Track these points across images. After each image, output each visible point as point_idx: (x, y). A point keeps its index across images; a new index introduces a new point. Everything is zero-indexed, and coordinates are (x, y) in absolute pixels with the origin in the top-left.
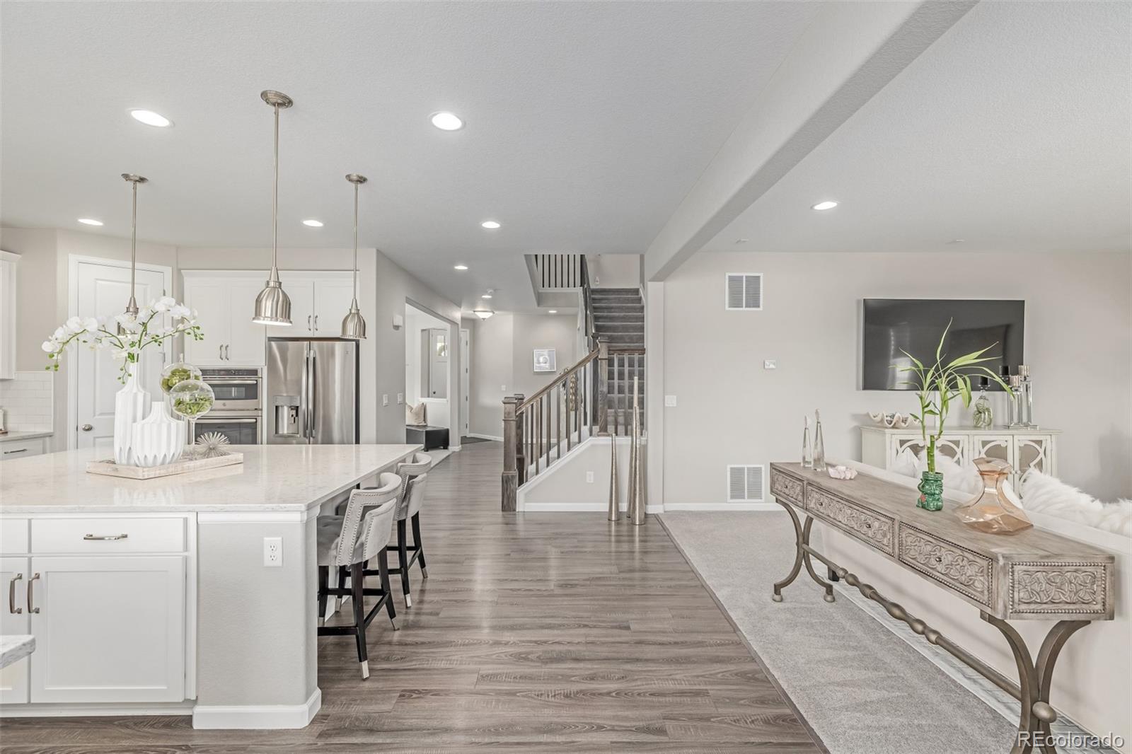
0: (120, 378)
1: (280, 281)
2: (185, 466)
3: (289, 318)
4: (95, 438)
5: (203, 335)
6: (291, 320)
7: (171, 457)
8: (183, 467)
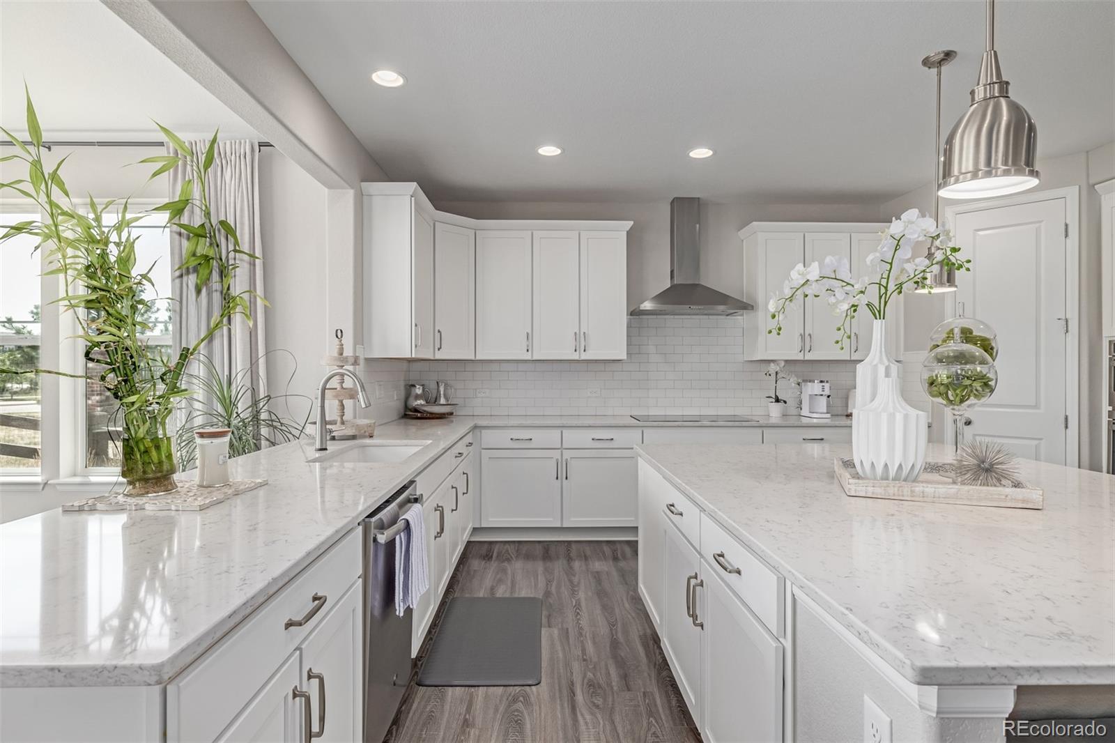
0: (837, 342)
1: (1005, 79)
2: (917, 489)
3: (1029, 163)
4: (975, 435)
5: (969, 261)
6: (1037, 168)
7: (908, 471)
8: (912, 492)
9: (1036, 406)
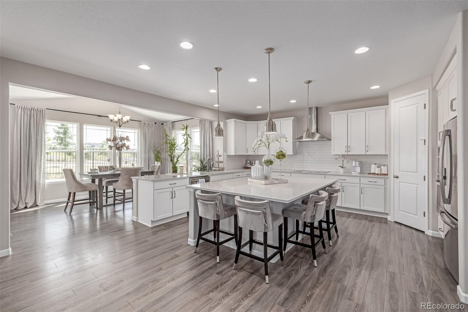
9: (416, 172)
